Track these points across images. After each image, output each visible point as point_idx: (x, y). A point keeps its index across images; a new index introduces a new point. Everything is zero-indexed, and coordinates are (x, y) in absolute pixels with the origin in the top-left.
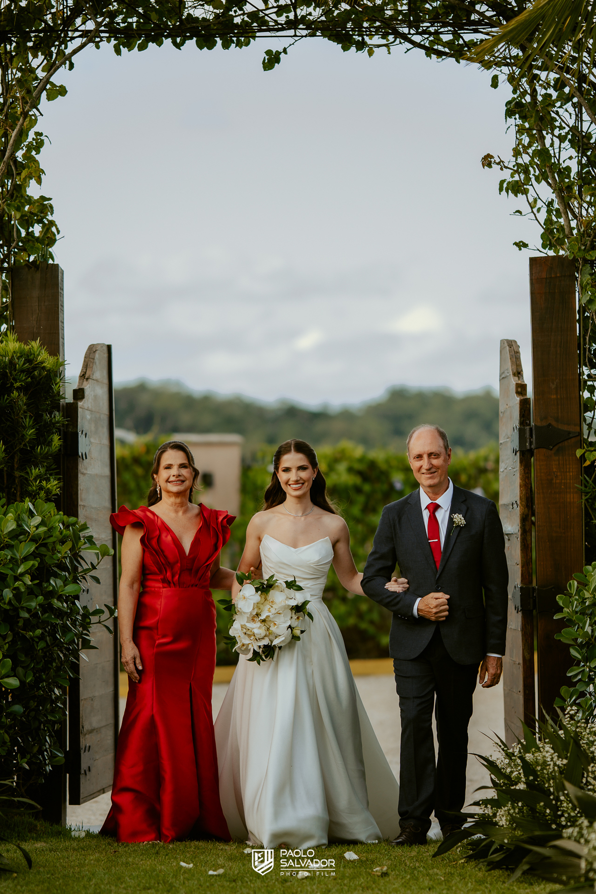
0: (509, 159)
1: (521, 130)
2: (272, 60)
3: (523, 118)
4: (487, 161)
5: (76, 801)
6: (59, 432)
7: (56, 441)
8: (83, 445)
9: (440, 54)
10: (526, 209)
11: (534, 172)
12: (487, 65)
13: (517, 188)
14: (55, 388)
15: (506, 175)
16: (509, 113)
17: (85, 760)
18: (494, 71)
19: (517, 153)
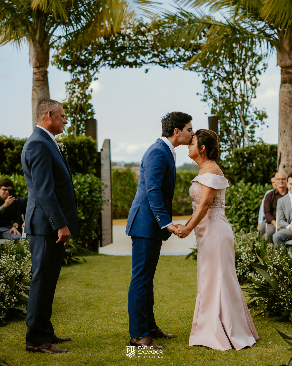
0: (203, 94)
1: (206, 87)
2: (147, 71)
3: (206, 84)
4: (197, 94)
5: (101, 246)
6: (96, 158)
7: (95, 160)
8: (102, 162)
9: (186, 70)
10: (207, 105)
11: (208, 97)
12: (197, 72)
13: (205, 100)
14: (95, 147)
15: (202, 97)
16: (203, 83)
17: (103, 237)
18: (199, 73)
19: (205, 92)
